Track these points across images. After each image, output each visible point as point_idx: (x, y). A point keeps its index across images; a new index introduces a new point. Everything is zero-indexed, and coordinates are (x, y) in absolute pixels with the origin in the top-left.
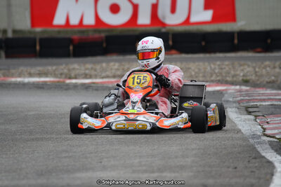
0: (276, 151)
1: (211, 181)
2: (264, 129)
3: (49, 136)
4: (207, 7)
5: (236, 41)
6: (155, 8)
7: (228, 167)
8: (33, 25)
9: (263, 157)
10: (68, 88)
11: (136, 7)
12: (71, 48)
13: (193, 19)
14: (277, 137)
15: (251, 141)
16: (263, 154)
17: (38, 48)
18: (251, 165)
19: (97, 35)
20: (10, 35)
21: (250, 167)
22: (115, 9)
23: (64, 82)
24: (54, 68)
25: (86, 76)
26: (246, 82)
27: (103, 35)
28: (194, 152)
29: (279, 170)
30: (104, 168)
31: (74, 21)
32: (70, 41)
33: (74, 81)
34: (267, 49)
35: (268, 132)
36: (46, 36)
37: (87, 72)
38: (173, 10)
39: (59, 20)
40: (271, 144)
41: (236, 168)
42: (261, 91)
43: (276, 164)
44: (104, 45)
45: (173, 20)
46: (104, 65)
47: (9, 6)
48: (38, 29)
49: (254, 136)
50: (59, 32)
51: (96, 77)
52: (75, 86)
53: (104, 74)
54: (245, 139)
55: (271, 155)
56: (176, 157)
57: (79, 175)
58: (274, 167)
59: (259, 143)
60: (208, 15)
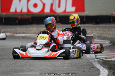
0: (101, 64)
2: (96, 56)
3: (8, 57)
5: (85, 20)
7: (81, 71)
8: (2, 12)
9: (96, 67)
10: (16, 38)
11: (44, 5)
12: (17, 21)
14: (101, 59)
15: (91, 61)
16: (96, 66)
17: (3, 21)
18: (90, 70)
19: (28, 16)
21: (90, 71)
22: (35, 6)
23: (14, 35)
24: (10, 29)
25: (23, 33)
27: (30, 16)
28: (67, 65)
29: (102, 72)
30: (31, 71)
32: (17, 19)
33: (18, 35)
35: (97, 57)
36: (7, 16)
37: (24, 31)
38: (59, 6)
39: (12, 10)
40: (98, 62)
41: (84, 71)
43: (101, 70)
44: (31, 20)
45: (59, 11)
46: (31, 29)
48: (4, 14)
49: (92, 59)
50: (12, 15)
51: (27, 33)
52: (19, 37)
53: (30, 32)
55: (98, 66)
56: (60, 67)
57: (20, 73)
58: (100, 71)
59: (94, 61)
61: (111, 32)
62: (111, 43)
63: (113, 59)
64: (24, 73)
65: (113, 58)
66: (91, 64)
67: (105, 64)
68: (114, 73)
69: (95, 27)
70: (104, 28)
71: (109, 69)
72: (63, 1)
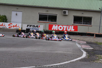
1: (74, 54)
5: (77, 34)
6: (66, 28)
7: (77, 52)
11: (64, 28)
13: (71, 30)
17: (49, 33)
20: (46, 31)
22: (61, 28)
26: (79, 40)
27: (59, 32)
28: (72, 49)
30: (59, 51)
31: (55, 29)
34: (82, 35)
35: (82, 47)
36: (50, 31)
38: (69, 29)
39: (53, 29)
40: (82, 49)
42: (81, 41)
45: (69, 30)
47: (46, 26)
49: (80, 48)
55: (83, 51)
56: (69, 50)
60: (74, 30)
61: (86, 39)
62: (86, 42)
64: (57, 51)
65: (87, 48)
66: (80, 49)
67: (85, 50)
68: (88, 53)
69: (82, 37)
70: (84, 37)
71: (86, 52)
72: (70, 27)
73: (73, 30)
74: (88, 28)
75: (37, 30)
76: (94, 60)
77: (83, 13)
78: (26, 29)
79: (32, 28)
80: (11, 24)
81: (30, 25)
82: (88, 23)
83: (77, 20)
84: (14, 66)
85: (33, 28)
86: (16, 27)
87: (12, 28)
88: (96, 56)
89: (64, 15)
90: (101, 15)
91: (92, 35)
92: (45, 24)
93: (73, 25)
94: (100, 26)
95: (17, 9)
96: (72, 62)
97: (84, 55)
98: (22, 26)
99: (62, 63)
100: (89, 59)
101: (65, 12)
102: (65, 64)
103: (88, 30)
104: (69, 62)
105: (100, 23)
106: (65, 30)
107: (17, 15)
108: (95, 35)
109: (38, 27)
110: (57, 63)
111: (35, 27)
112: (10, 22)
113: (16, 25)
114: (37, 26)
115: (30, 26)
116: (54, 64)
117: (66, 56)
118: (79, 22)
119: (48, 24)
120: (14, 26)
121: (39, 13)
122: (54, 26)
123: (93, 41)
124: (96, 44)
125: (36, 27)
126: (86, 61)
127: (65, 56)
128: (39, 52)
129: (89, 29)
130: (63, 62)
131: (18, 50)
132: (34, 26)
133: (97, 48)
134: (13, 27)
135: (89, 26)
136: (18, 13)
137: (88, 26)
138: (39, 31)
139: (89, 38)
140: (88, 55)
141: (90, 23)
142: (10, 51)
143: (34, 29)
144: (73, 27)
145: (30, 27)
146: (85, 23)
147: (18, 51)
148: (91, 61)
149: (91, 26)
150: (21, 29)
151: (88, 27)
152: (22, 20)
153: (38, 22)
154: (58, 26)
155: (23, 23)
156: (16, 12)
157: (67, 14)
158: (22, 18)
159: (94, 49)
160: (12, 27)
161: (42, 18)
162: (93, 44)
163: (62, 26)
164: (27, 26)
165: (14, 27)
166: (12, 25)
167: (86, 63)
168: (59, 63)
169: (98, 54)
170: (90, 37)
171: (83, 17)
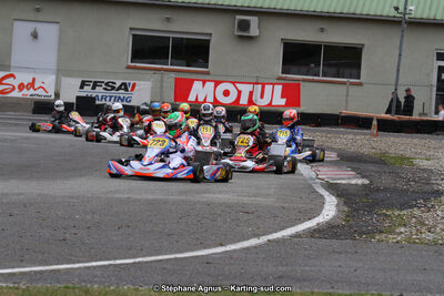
0: (325, 189)
1: (286, 205)
2: (317, 175)
4: (282, 97)
6: (251, 93)
7: (297, 197)
8: (175, 100)
9: (317, 192)
11: (239, 92)
13: (274, 103)
14: (326, 180)
15: (310, 181)
16: (317, 190)
18: (310, 196)
21: (310, 198)
22: (226, 93)
28: (275, 186)
29: (327, 200)
30: (220, 192)
31: (201, 99)
34: (319, 125)
35: (319, 177)
38: (262, 97)
39: (192, 98)
40: (322, 184)
41: (301, 198)
43: (326, 197)
47: (162, 87)
49: (311, 179)
54: (305, 180)
55: (322, 191)
58: (324, 199)
59: (315, 183)
60: (283, 102)
61: (338, 140)
62: (338, 156)
63: (344, 182)
64: (211, 195)
65: (343, 179)
66: (311, 186)
67: (332, 188)
68: (345, 203)
69: (318, 131)
70: (328, 132)
71: (338, 196)
72: (268, 88)
73: (279, 101)
74: (347, 95)
75: (125, 103)
76: (371, 233)
77: (322, 30)
78: (78, 98)
79: (100, 96)
80: (12, 76)
81: (93, 80)
82: (347, 71)
83: (298, 57)
84: (22, 261)
85: (108, 93)
86: (31, 91)
87: (16, 94)
88: (378, 215)
89: (240, 37)
90: (402, 36)
91: (361, 123)
92: (158, 76)
93: (280, 78)
94: (396, 85)
95: (38, 10)
96: (277, 241)
97: (330, 209)
98: (58, 83)
99: (231, 243)
100: (350, 227)
101: (244, 26)
102: (248, 248)
103: (347, 101)
104: (264, 239)
105: (398, 70)
106: (244, 101)
107: (35, 36)
108: (375, 123)
109: (126, 89)
110: (209, 247)
111: (113, 88)
112: (8, 67)
113: (34, 79)
114: (124, 86)
115: (95, 85)
116: (199, 249)
117: (251, 216)
118: (304, 69)
119: (173, 75)
120: (21, 86)
121: (131, 29)
122: (197, 85)
123: (365, 150)
124: (381, 161)
125: (119, 88)
126: (336, 236)
127: (246, 217)
128: (134, 196)
129: (349, 98)
130: (239, 241)
131: (39, 192)
132: (110, 86)
133: (386, 181)
134: (17, 89)
135: (352, 84)
136: (42, 29)
137: (344, 83)
138: (133, 107)
139: (350, 136)
140: (346, 209)
141: (354, 71)
142: (7, 194)
143: (111, 97)
144: (279, 89)
145: (94, 88)
146: (334, 70)
147: (40, 195)
148: (360, 234)
149: (360, 84)
150: (53, 97)
151: (343, 88)
152: (59, 60)
153: (129, 67)
154: (217, 83)
155: (61, 72)
156: (30, 27)
157: (254, 31)
158: (59, 50)
159: (371, 183)
160: (14, 88)
161: (147, 50)
162: (366, 162)
163: (234, 83)
164: (82, 87)
165: (25, 91)
166: (16, 83)
167: (335, 243)
168: (222, 245)
169: (391, 207)
170: (355, 134)
171: (325, 46)
